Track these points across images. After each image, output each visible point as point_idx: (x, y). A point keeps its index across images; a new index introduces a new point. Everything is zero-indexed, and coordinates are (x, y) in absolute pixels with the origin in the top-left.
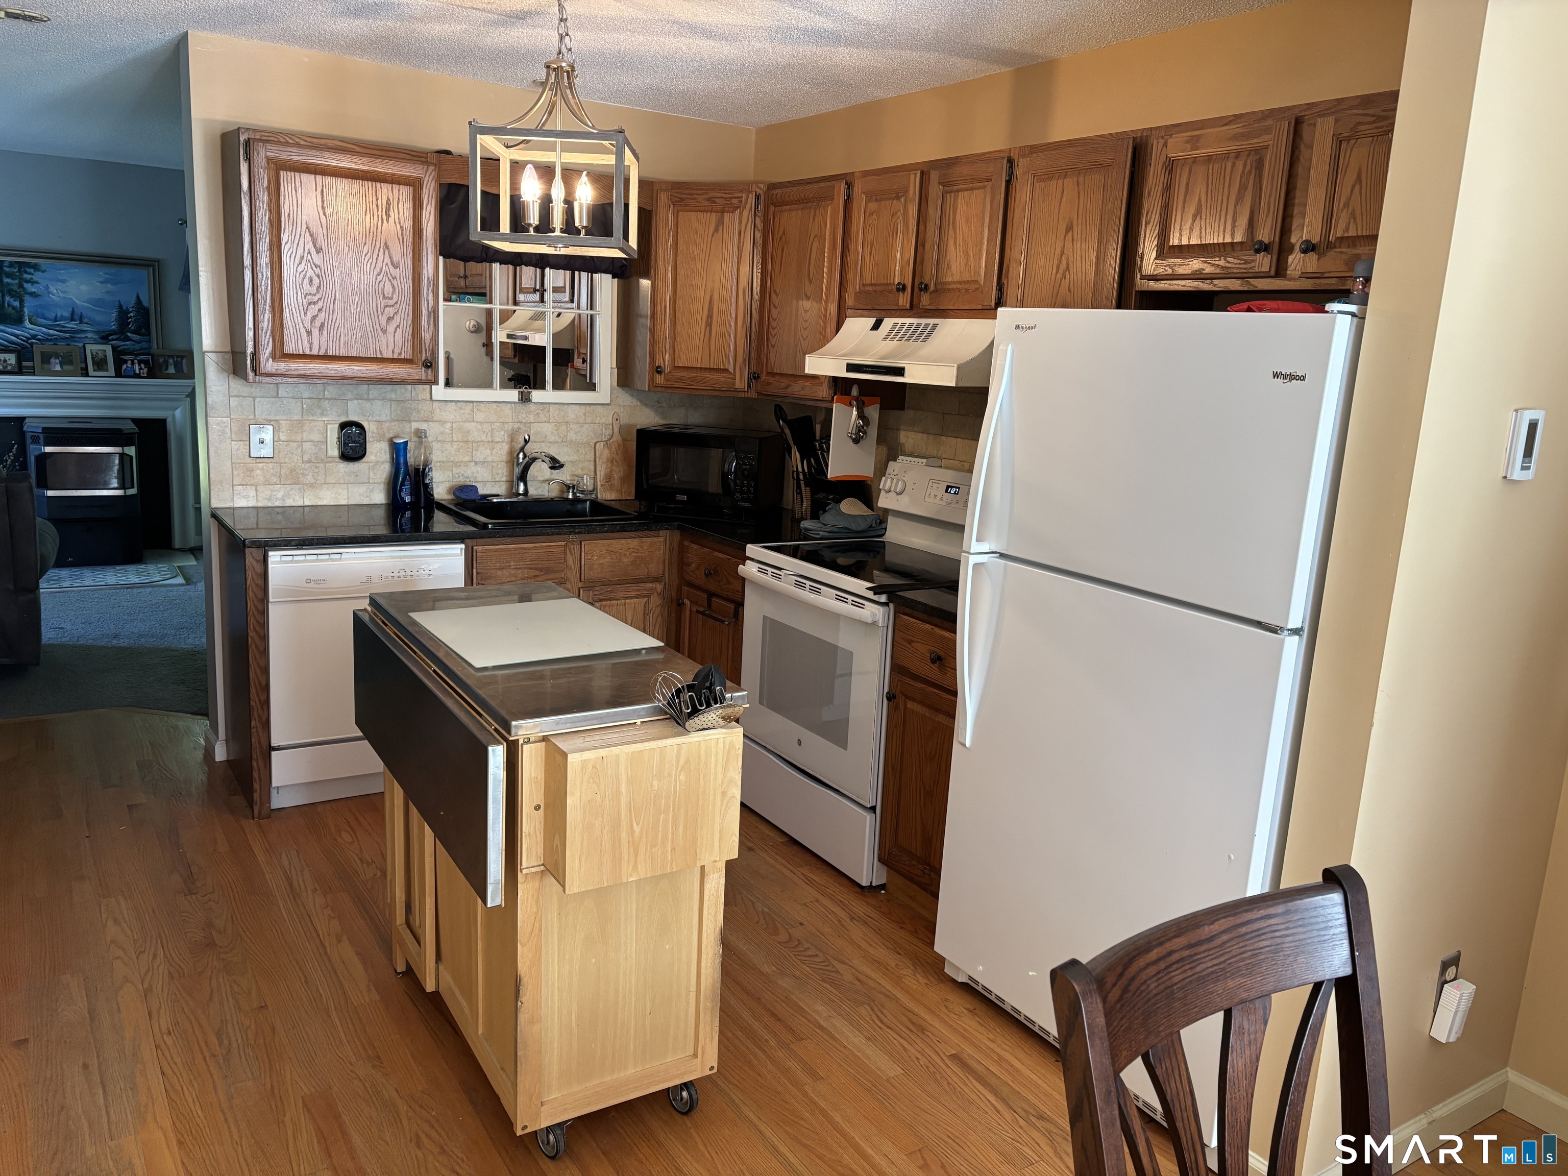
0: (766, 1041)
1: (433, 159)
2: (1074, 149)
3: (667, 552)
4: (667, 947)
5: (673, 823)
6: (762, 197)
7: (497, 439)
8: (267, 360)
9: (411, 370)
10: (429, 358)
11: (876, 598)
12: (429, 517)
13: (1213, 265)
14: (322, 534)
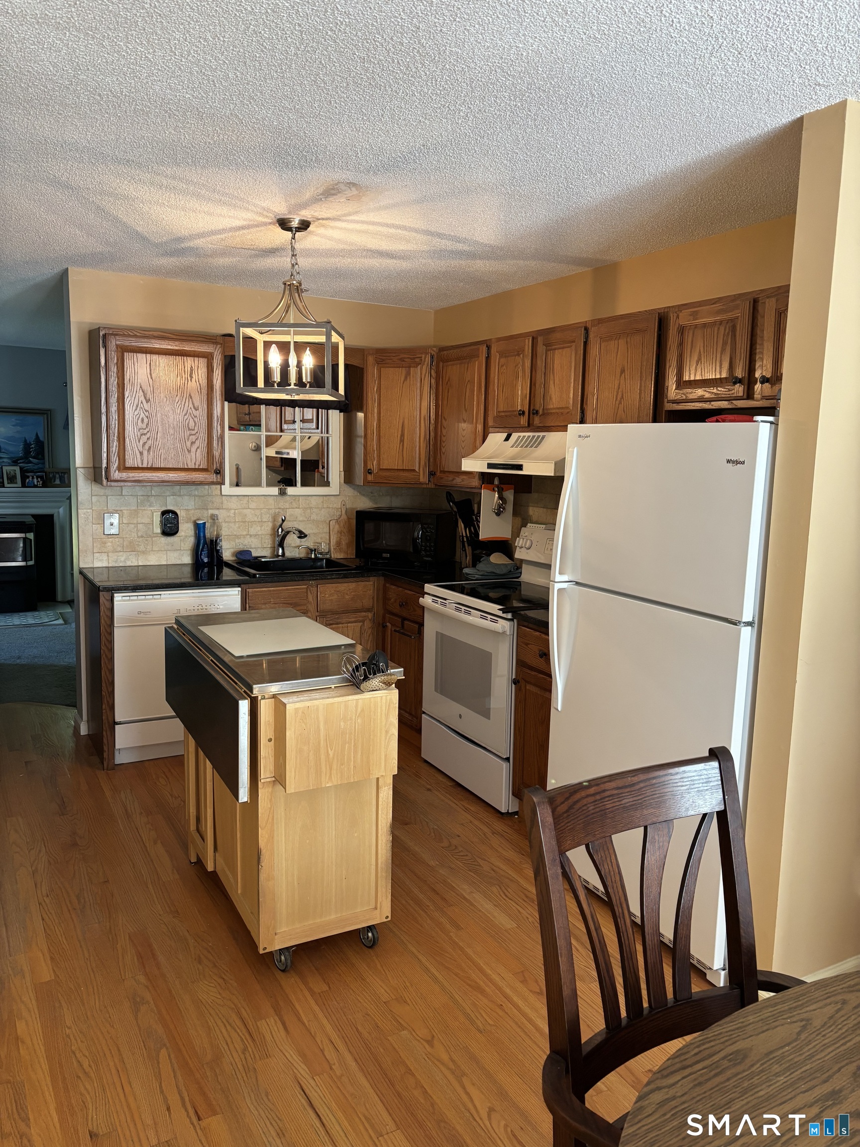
0: (428, 906)
1: (220, 340)
2: (623, 321)
3: (376, 592)
4: (356, 835)
5: (354, 750)
6: (435, 357)
7: (264, 520)
8: (115, 471)
9: (207, 476)
10: (218, 468)
11: (504, 615)
12: (220, 572)
13: (709, 392)
14: (150, 582)
